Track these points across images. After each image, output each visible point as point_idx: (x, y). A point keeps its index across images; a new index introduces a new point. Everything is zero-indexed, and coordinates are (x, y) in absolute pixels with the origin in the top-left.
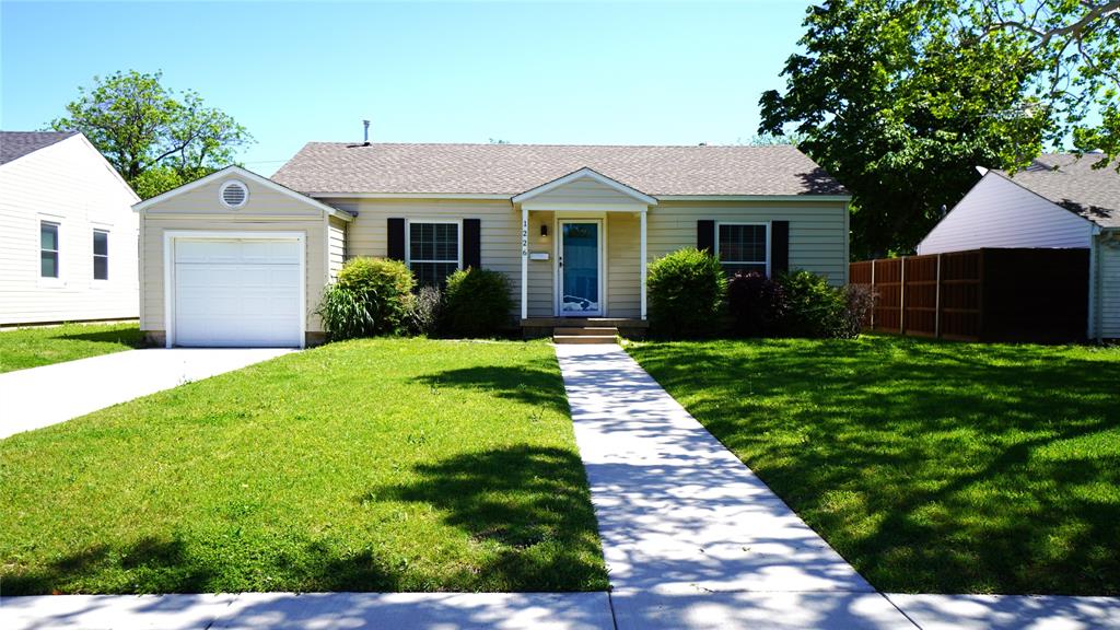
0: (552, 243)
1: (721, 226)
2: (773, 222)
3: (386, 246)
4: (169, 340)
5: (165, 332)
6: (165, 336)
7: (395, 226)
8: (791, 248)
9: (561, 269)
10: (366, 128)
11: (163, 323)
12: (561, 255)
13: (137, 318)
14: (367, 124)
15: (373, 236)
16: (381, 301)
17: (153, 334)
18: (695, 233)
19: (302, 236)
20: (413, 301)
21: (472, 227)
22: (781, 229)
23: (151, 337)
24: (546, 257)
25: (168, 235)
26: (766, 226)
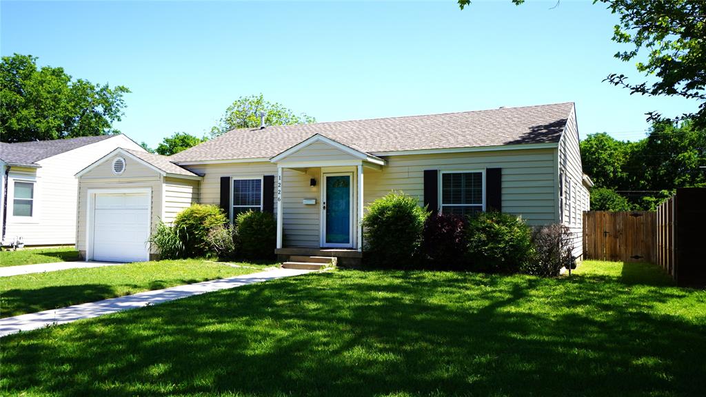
0: (319, 191)
1: (443, 174)
2: (487, 169)
3: (219, 196)
4: (87, 258)
5: (85, 251)
6: (85, 254)
7: (225, 182)
8: (504, 191)
9: (325, 211)
11: (85, 246)
12: (325, 201)
13: (74, 245)
15: (212, 190)
16: (192, 234)
17: (81, 253)
18: (422, 181)
19: (149, 190)
22: (495, 175)
23: (80, 256)
24: (313, 202)
25: (90, 192)
26: (481, 173)
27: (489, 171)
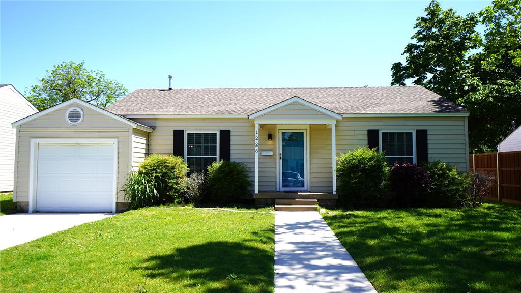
0: (275, 145)
1: (382, 133)
2: (417, 130)
3: (172, 147)
4: (31, 208)
5: (28, 202)
6: (28, 205)
7: (178, 135)
8: (429, 147)
9: (281, 161)
10: (170, 80)
11: (27, 197)
12: (281, 152)
14: (170, 77)
15: (164, 141)
16: (165, 182)
17: (22, 204)
18: (366, 138)
19: (116, 141)
20: (187, 181)
21: (226, 135)
22: (422, 135)
23: (20, 206)
24: (271, 153)
25: (33, 142)
26: (412, 133)
27: (418, 132)
